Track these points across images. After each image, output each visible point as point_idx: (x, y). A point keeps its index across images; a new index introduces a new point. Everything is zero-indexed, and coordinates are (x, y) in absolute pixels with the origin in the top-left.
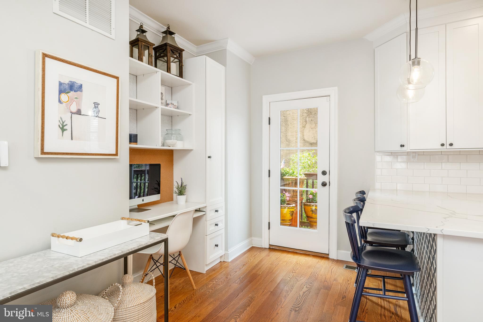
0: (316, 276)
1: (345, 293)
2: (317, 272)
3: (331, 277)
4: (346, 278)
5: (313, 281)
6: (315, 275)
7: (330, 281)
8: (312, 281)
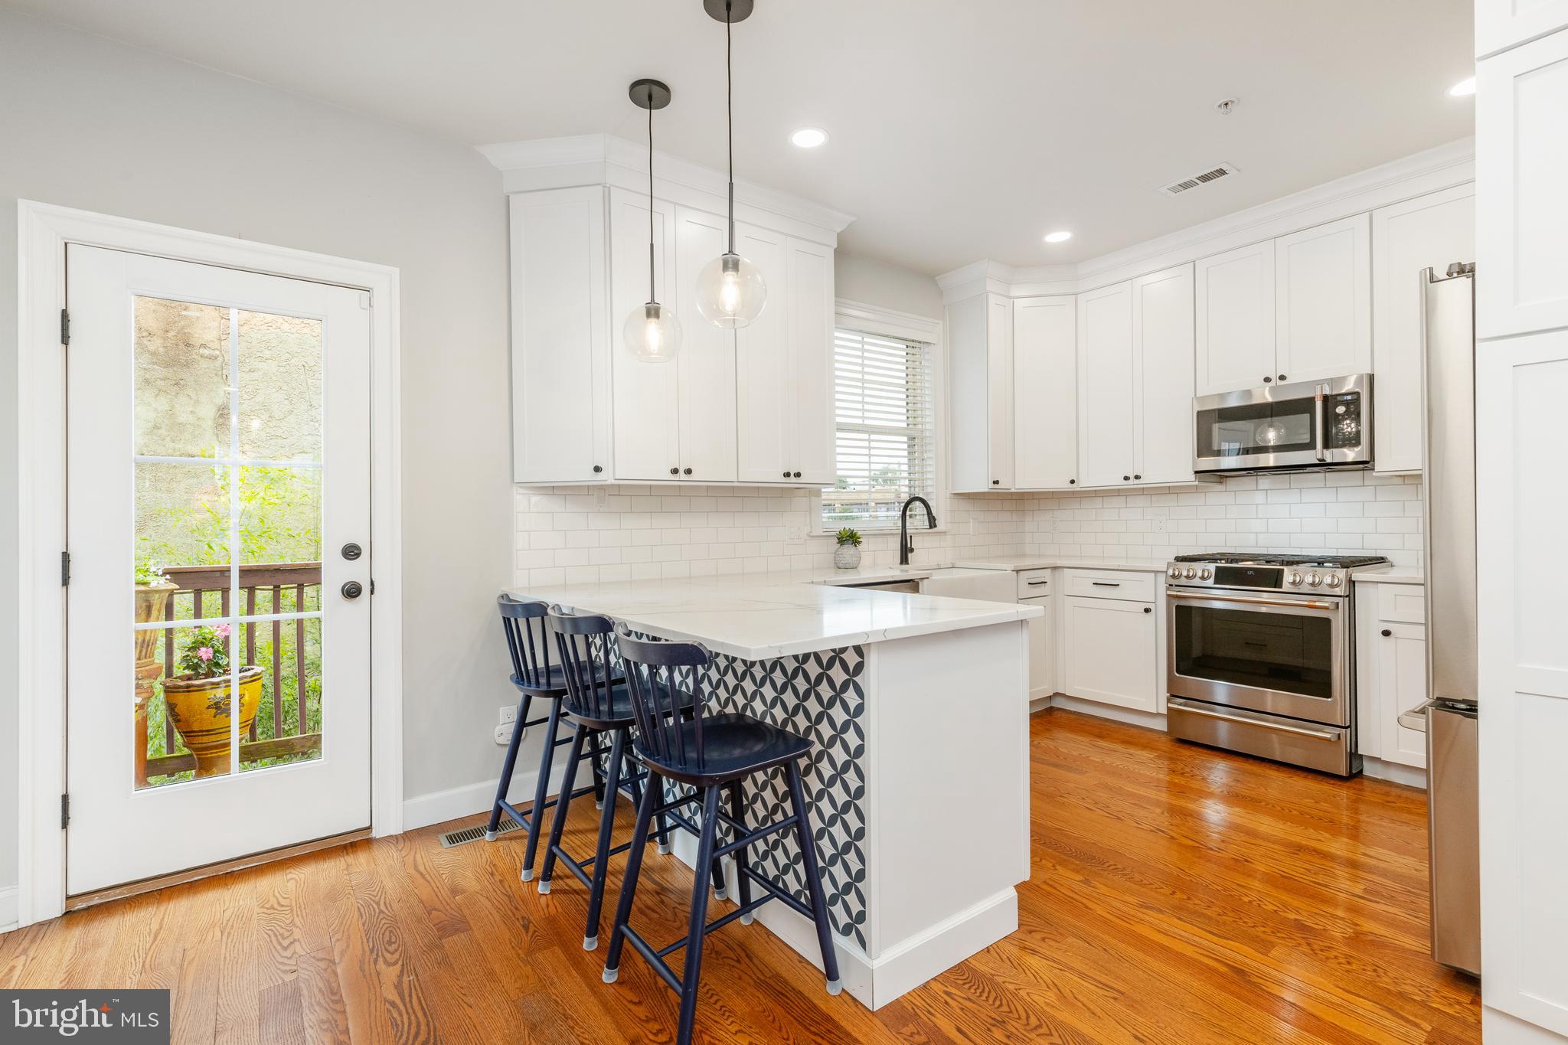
0: (384, 909)
1: (516, 909)
2: (373, 898)
3: (435, 889)
4: (479, 870)
5: (391, 932)
6: (377, 911)
7: (444, 902)
8: (387, 932)
